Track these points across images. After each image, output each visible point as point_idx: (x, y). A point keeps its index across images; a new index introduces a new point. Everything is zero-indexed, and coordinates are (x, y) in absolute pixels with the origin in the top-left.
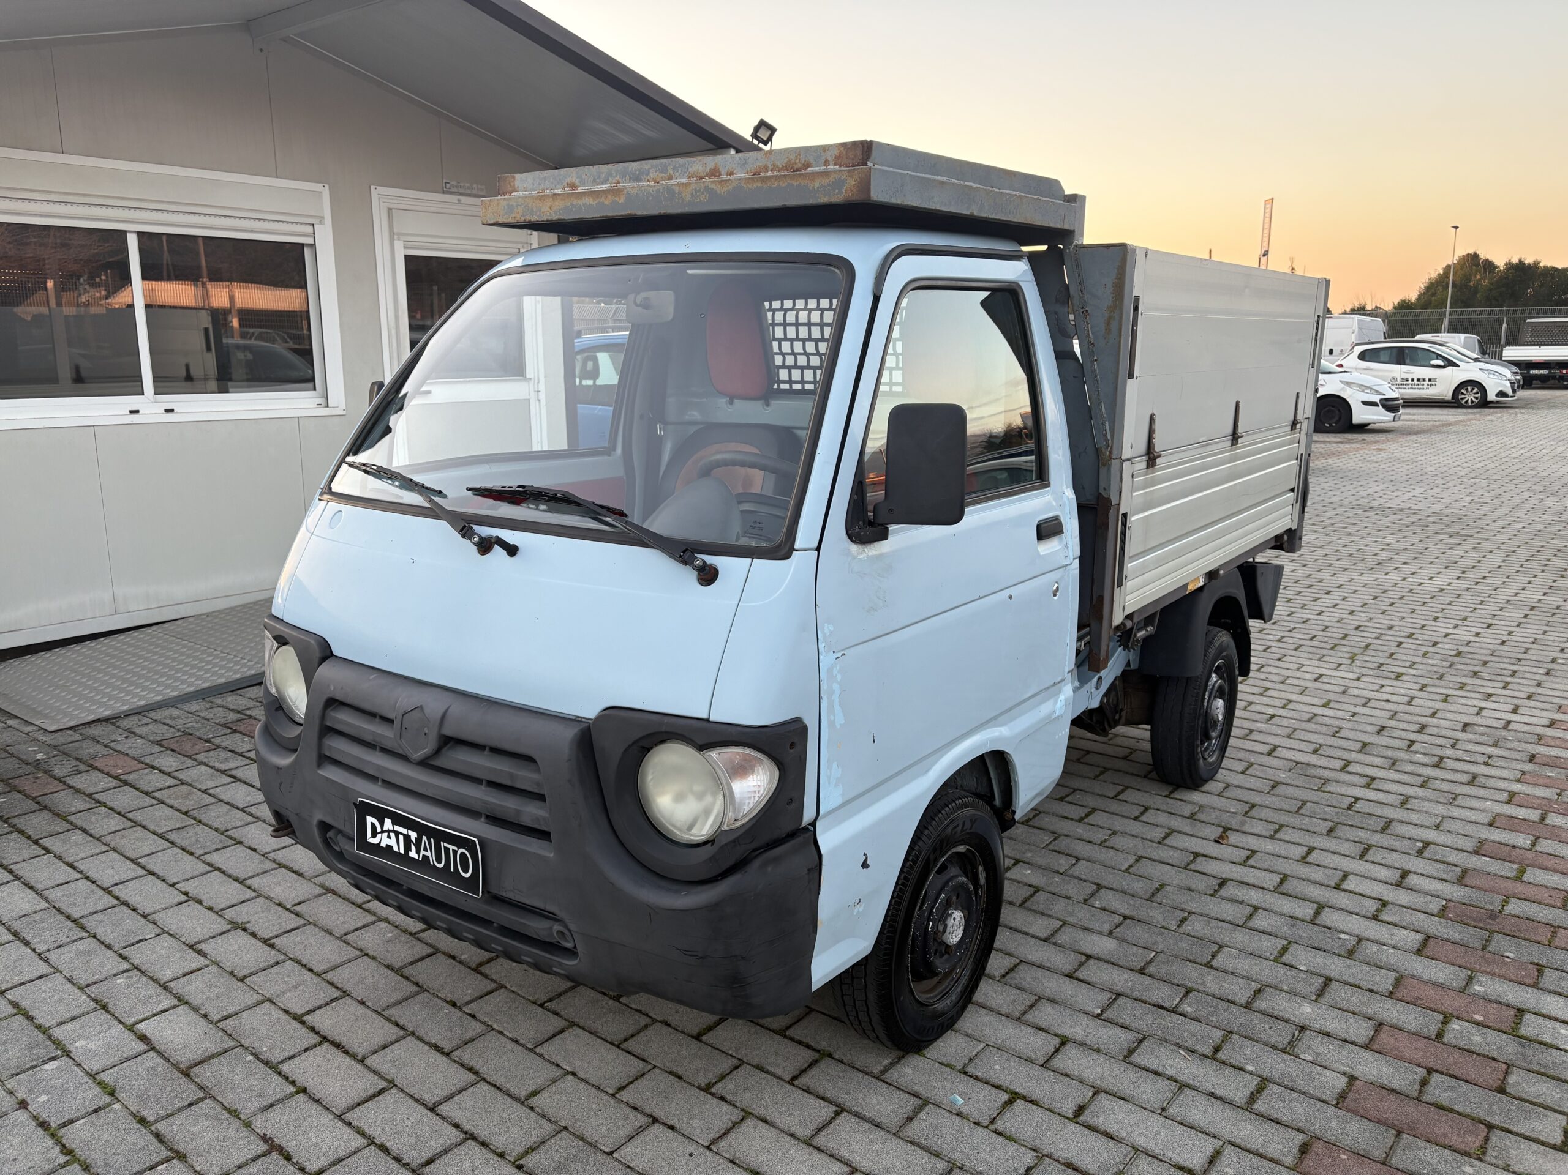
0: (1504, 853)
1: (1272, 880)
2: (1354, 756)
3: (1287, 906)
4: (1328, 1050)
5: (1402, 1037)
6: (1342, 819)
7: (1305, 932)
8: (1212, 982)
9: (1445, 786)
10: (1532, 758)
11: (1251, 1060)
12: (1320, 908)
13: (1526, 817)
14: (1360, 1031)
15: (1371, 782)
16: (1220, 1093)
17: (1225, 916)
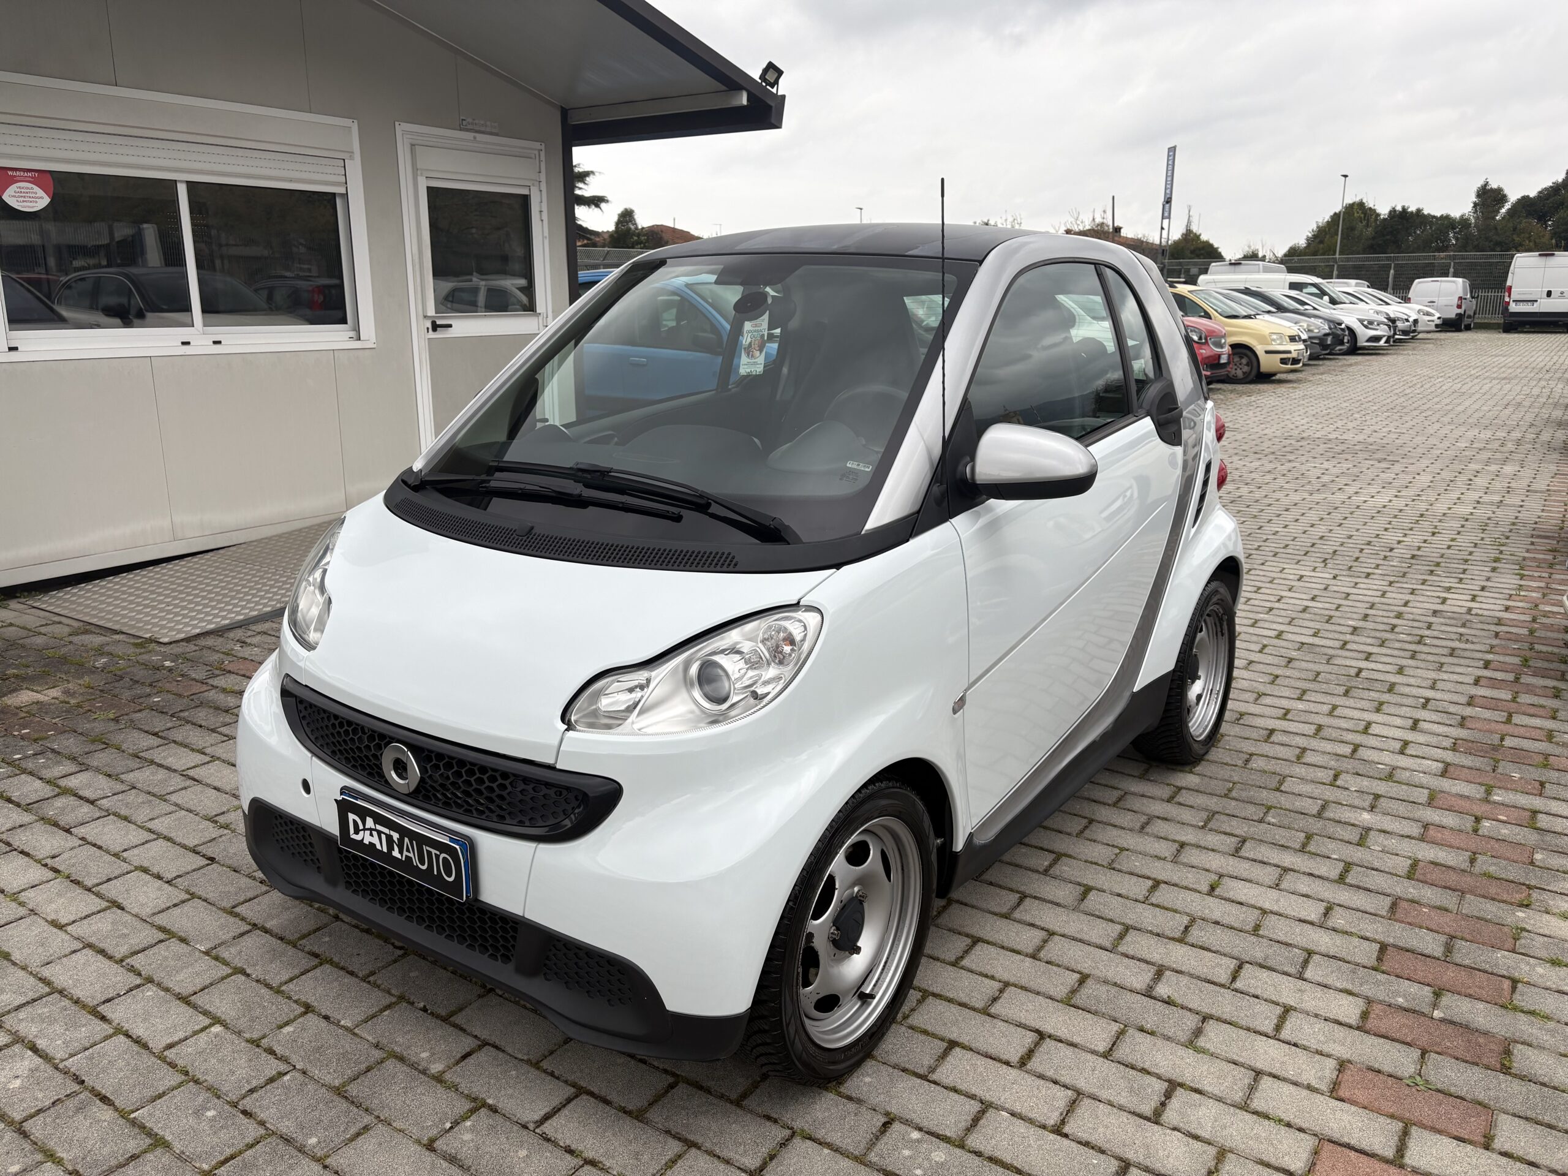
0: (1492, 704)
1: (1310, 729)
2: (1348, 637)
3: (1328, 747)
4: (1392, 843)
5: (1446, 832)
6: (1353, 684)
7: (1347, 764)
8: (1283, 800)
9: (1430, 658)
10: (1497, 635)
11: (1334, 851)
12: (1356, 748)
13: (1504, 678)
14: (1415, 830)
15: (1368, 656)
16: (1316, 873)
17: (1280, 756)
